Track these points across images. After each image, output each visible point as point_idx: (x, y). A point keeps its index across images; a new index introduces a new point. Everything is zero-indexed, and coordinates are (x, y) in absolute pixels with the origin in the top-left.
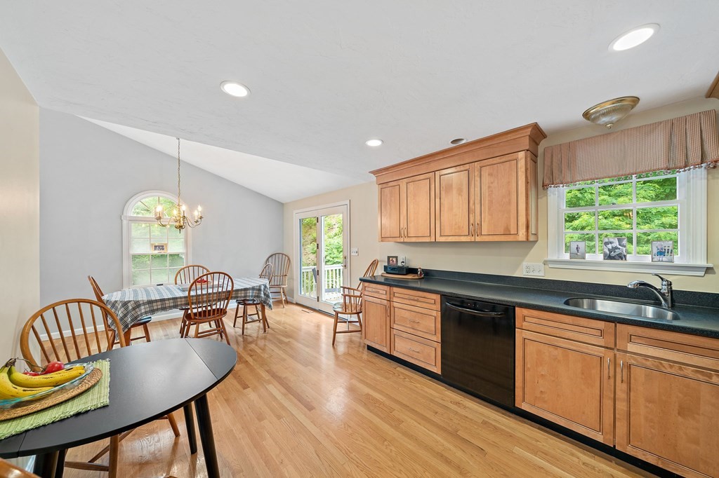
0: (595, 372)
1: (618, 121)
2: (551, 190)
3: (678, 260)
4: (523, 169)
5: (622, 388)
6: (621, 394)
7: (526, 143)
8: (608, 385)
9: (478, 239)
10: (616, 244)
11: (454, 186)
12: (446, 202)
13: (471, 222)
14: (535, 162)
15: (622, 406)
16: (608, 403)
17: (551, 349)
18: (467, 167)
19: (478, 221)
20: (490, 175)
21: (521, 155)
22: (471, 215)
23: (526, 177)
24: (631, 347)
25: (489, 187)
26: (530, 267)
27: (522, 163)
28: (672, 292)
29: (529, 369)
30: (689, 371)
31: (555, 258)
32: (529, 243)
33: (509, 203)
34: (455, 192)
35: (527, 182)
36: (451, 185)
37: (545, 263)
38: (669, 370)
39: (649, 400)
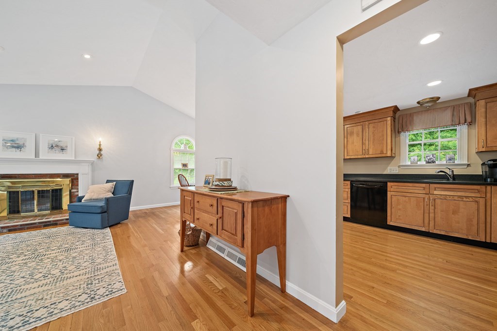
0: (422, 204)
1: (432, 106)
2: (402, 134)
3: (456, 162)
4: (390, 125)
5: (432, 208)
6: (432, 211)
7: (391, 113)
8: (427, 208)
9: (367, 156)
10: (431, 157)
11: (355, 132)
12: (350, 140)
13: (364, 148)
14: (395, 121)
15: (432, 215)
16: (427, 215)
17: (404, 198)
18: (362, 123)
19: (367, 148)
20: (374, 127)
21: (389, 119)
22: (364, 146)
23: (391, 129)
24: (436, 192)
25: (373, 133)
26: (392, 169)
27: (389, 123)
28: (453, 175)
29: (393, 207)
30: (456, 198)
31: (404, 164)
32: (392, 157)
33: (383, 140)
34: (355, 135)
35: (391, 131)
36: (353, 132)
37: (399, 166)
38: (449, 199)
39: (442, 211)
